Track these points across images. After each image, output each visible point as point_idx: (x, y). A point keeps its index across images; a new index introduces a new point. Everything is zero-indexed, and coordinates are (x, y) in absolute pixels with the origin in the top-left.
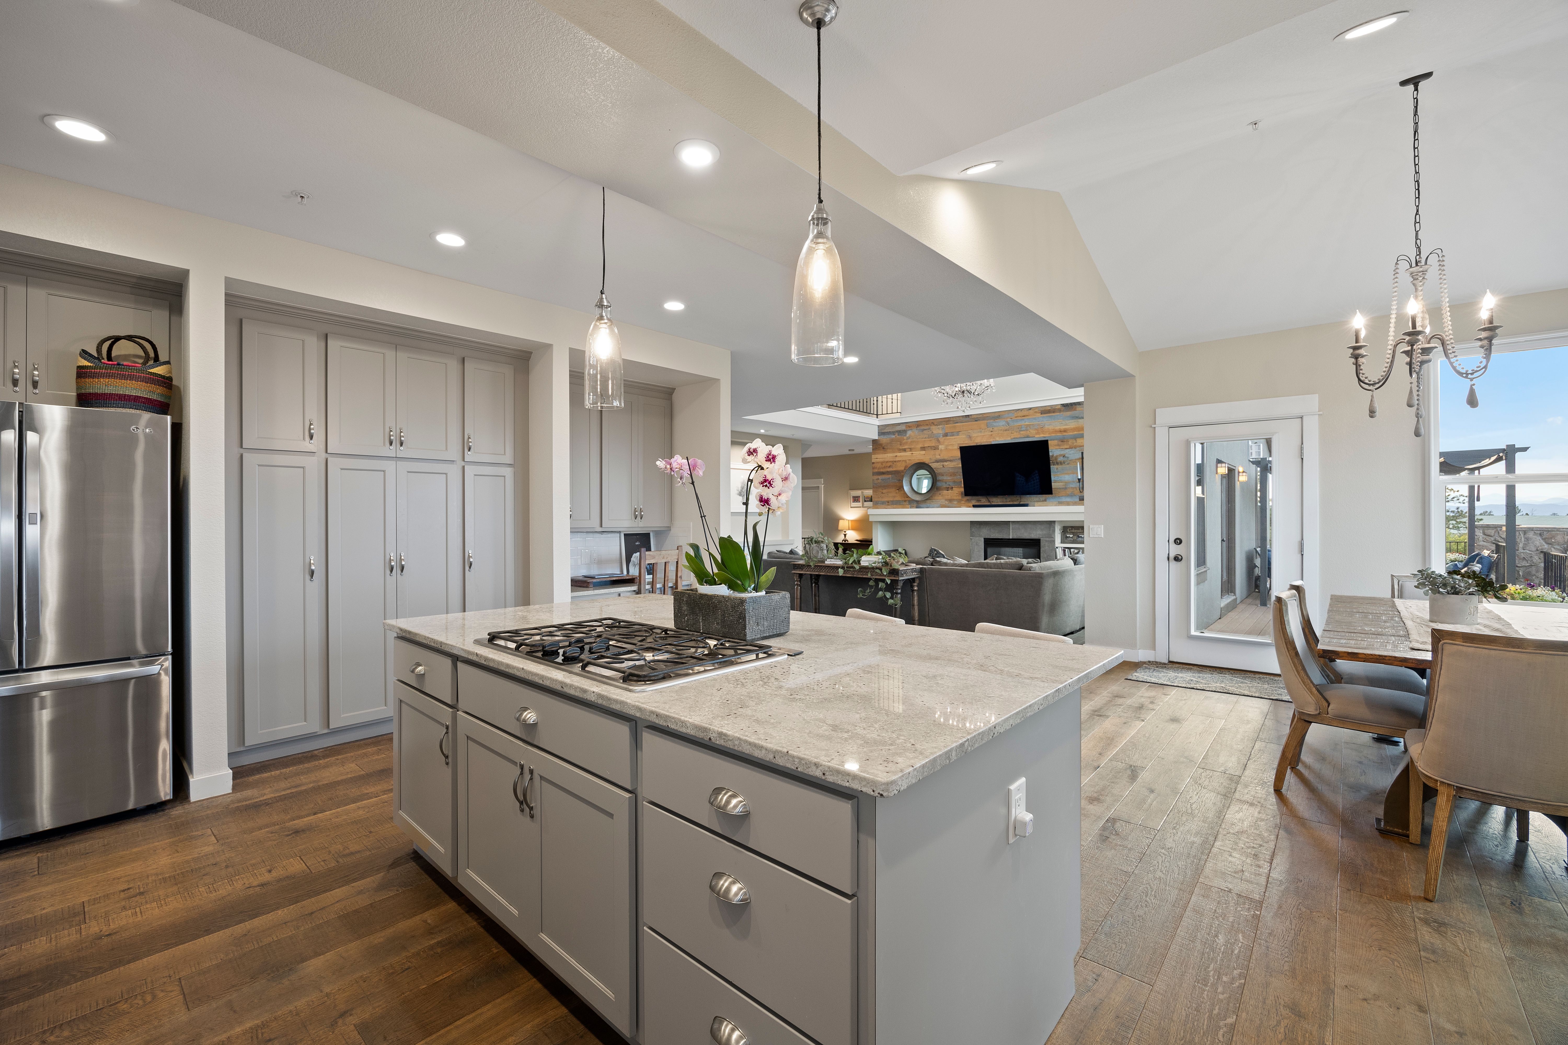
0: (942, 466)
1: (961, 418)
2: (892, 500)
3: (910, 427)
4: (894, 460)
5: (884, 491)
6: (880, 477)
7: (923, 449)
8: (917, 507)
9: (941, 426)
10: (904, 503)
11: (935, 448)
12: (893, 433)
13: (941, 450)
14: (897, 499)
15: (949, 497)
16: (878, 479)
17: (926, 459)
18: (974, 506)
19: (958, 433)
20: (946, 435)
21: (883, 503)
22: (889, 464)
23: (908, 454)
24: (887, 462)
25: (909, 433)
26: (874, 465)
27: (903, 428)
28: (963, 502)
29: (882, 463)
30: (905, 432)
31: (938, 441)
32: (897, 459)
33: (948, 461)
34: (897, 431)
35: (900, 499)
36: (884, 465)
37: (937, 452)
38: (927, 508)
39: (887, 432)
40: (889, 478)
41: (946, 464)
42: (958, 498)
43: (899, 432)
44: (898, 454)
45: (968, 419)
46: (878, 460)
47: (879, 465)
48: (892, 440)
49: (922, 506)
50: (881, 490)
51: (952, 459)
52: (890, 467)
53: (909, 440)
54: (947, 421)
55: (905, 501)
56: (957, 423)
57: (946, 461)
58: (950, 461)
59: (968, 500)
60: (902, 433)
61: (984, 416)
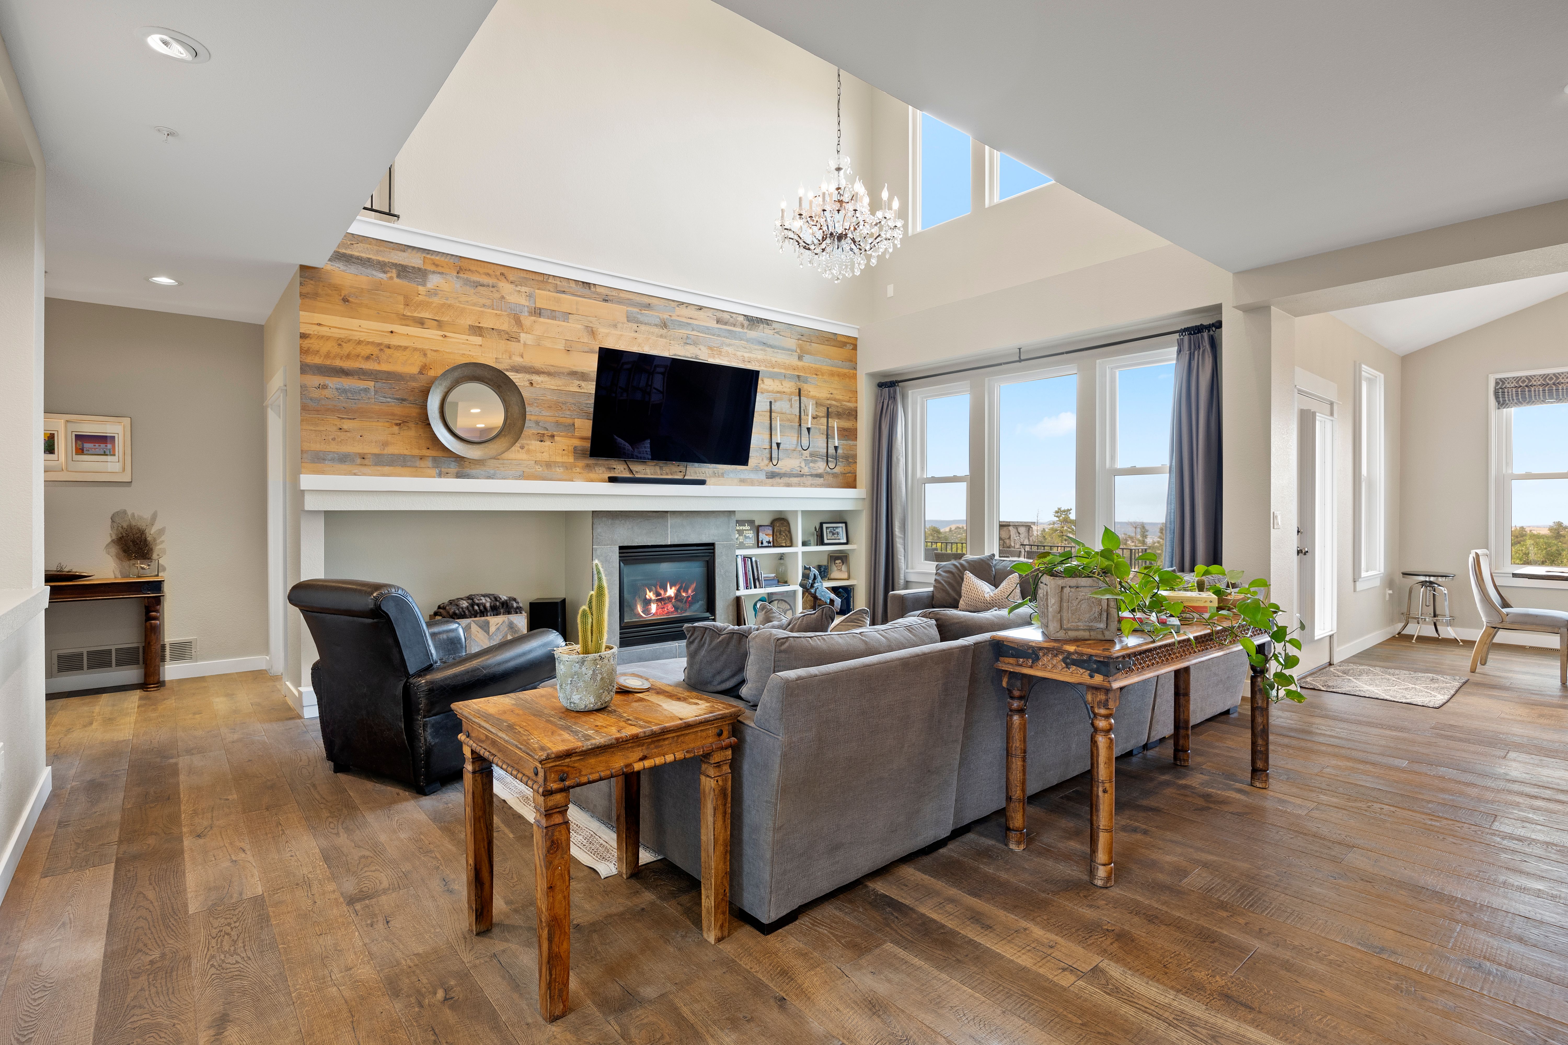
0: (527, 384)
1: (573, 285)
2: (376, 451)
3: (437, 266)
4: (386, 341)
5: (347, 425)
6: (333, 382)
7: (477, 330)
8: (459, 476)
9: (524, 289)
10: (419, 463)
11: (511, 338)
12: (383, 266)
13: (525, 344)
14: (395, 449)
15: (546, 457)
16: (325, 387)
17: (488, 358)
18: (612, 480)
19: (566, 316)
20: (537, 312)
21: (344, 459)
22: (366, 350)
23: (432, 334)
24: (359, 342)
25: (434, 281)
26: (306, 343)
27: (415, 261)
28: (578, 470)
29: (340, 342)
30: (420, 274)
31: (518, 322)
32: (394, 341)
33: (543, 373)
34: (395, 265)
35: (406, 452)
36: (347, 348)
37: (513, 345)
38: (489, 477)
39: (358, 258)
40: (366, 390)
41: (536, 378)
42: (565, 459)
43: (403, 271)
44: (396, 328)
45: (586, 291)
46: (324, 331)
47: (326, 347)
48: (378, 287)
49: (473, 472)
50: (338, 423)
51: (552, 370)
52: (368, 358)
53: (436, 300)
54: (542, 279)
55: (422, 458)
56: (564, 292)
57: (538, 372)
58: (549, 374)
59: (588, 466)
60: (415, 274)
61: (622, 295)
